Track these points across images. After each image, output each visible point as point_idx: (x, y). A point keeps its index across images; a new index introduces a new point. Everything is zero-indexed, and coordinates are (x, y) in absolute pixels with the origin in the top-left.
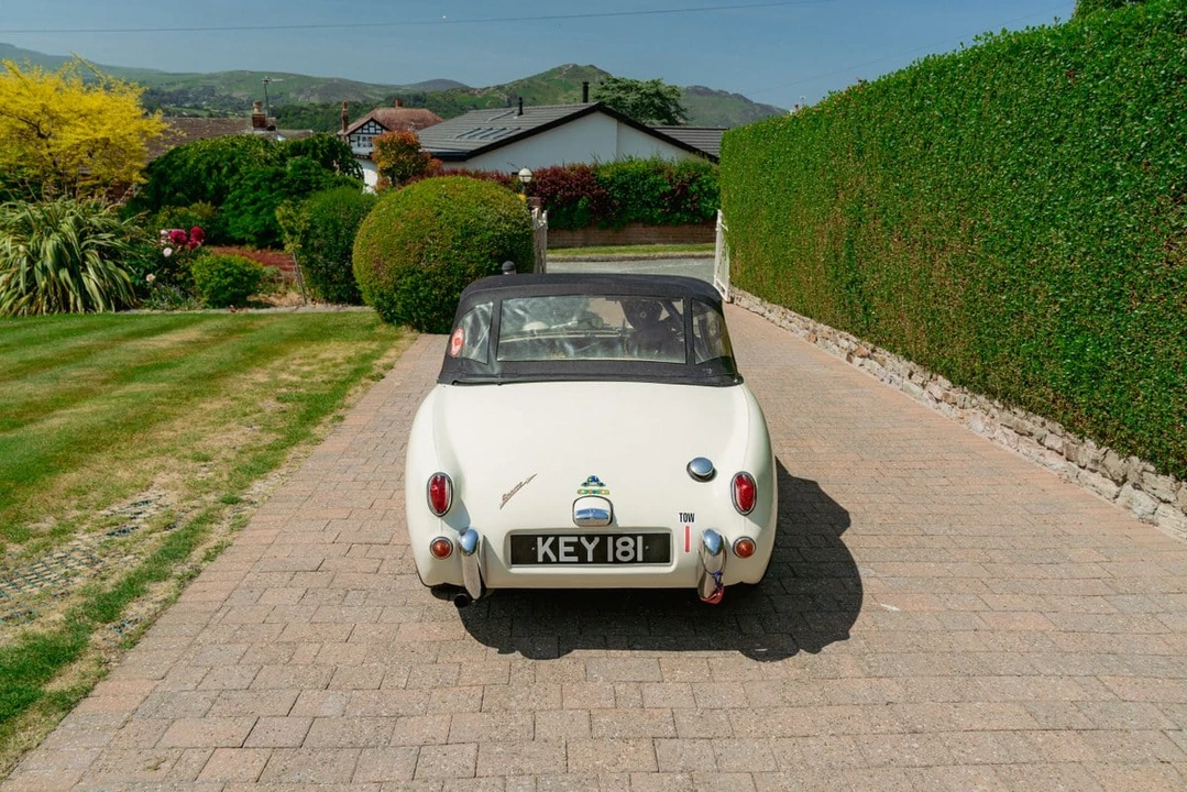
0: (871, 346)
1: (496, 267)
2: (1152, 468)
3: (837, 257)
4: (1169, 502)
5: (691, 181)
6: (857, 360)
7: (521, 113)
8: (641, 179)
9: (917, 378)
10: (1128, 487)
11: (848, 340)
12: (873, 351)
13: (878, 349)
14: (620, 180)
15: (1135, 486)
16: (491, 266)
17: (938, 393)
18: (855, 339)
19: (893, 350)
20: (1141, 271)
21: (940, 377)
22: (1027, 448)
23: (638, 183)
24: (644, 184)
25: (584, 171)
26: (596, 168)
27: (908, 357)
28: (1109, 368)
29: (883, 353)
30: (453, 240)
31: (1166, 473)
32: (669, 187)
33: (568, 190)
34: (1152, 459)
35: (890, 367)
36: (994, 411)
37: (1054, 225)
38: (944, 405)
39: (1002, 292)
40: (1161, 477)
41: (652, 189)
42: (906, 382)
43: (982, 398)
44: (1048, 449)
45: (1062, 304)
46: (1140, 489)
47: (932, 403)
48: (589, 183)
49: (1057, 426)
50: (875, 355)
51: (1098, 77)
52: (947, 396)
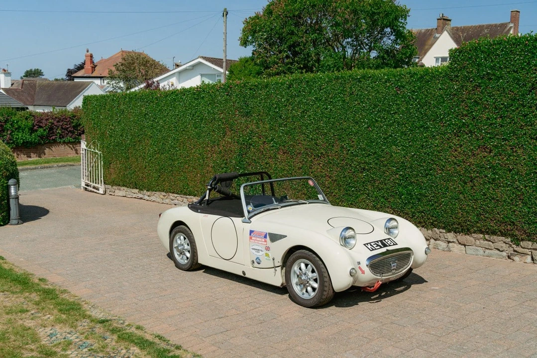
1: (6, 184)
2: (444, 231)
4: (453, 242)
15: (436, 240)
20: (442, 160)
28: (426, 196)
31: (449, 231)
34: (444, 228)
37: (395, 145)
39: (362, 172)
40: (448, 234)
45: (400, 175)
46: (439, 240)
51: (414, 91)
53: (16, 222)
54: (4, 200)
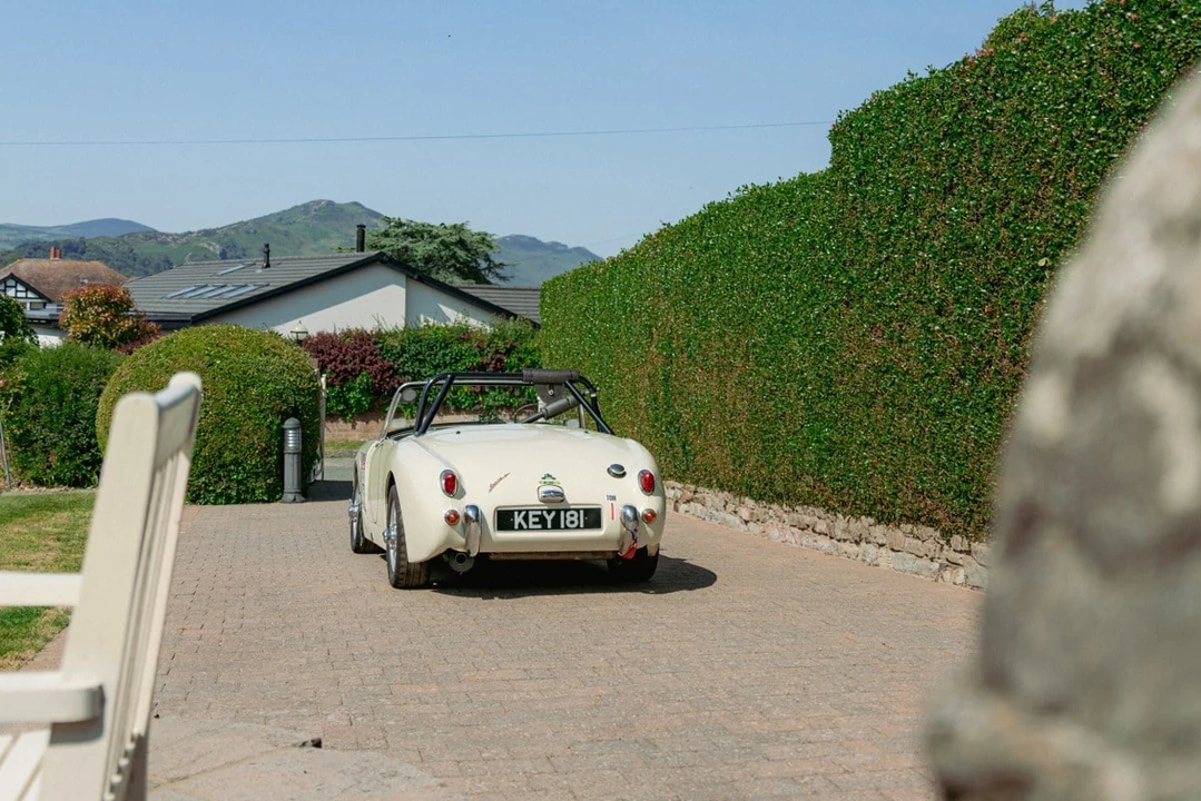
0: (693, 487)
1: (279, 425)
2: (873, 521)
3: (655, 399)
4: (883, 545)
5: (508, 352)
6: (683, 507)
7: (268, 266)
8: (442, 348)
9: (731, 507)
10: (863, 544)
11: (673, 488)
12: (695, 492)
13: (699, 489)
14: (413, 349)
15: (866, 541)
16: (272, 423)
17: (745, 513)
18: (679, 485)
19: (710, 486)
21: (747, 499)
22: (808, 539)
23: (436, 355)
24: (445, 355)
25: (362, 337)
26: (379, 335)
27: (722, 488)
29: (704, 492)
30: (228, 392)
31: (879, 522)
32: (479, 359)
33: (343, 362)
34: (872, 514)
35: (709, 504)
36: (785, 516)
38: (751, 524)
40: (877, 527)
41: (457, 361)
42: (722, 514)
43: (775, 506)
44: (820, 534)
46: (869, 542)
47: (743, 527)
48: (371, 354)
49: (820, 511)
50: (697, 495)
52: (752, 514)
53: (291, 497)
54: (270, 454)
